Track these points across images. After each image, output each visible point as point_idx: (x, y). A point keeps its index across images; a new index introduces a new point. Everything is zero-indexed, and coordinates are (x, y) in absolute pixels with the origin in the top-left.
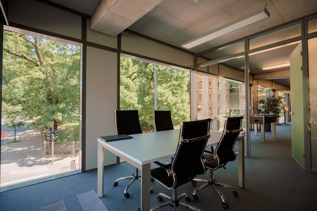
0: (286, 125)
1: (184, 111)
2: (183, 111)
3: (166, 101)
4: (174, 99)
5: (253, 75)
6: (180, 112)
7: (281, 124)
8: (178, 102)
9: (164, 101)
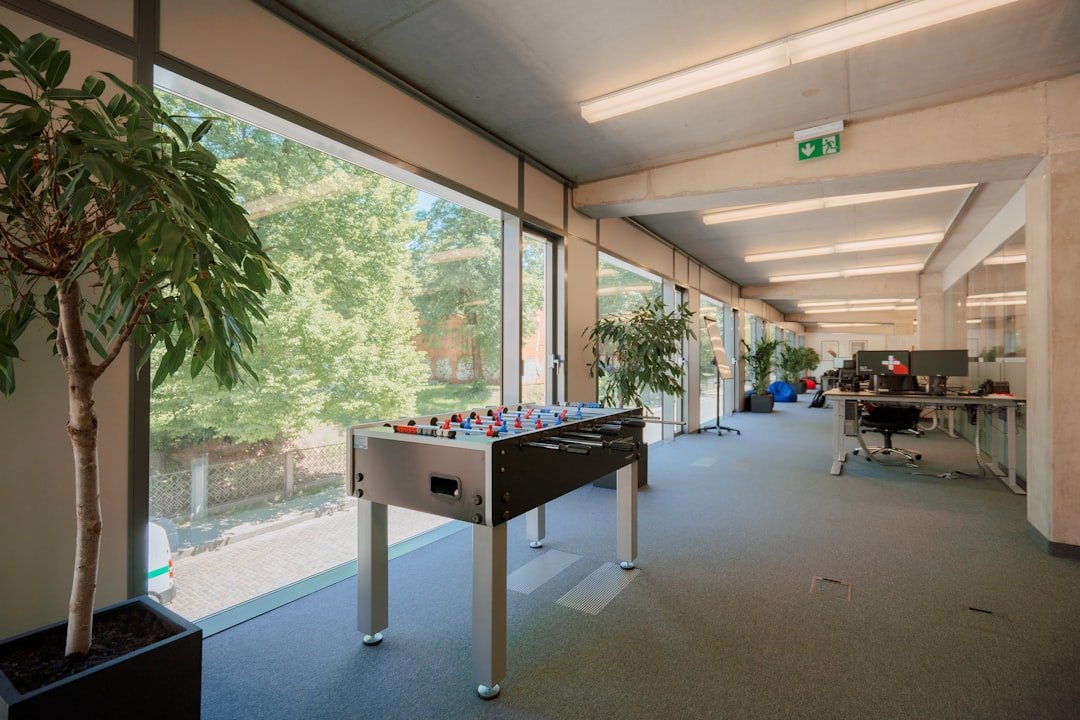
0: (720, 434)
1: (391, 373)
2: (382, 376)
3: (297, 330)
4: (335, 322)
5: (566, 187)
6: (370, 377)
7: (706, 429)
8: (355, 338)
9: (285, 329)
